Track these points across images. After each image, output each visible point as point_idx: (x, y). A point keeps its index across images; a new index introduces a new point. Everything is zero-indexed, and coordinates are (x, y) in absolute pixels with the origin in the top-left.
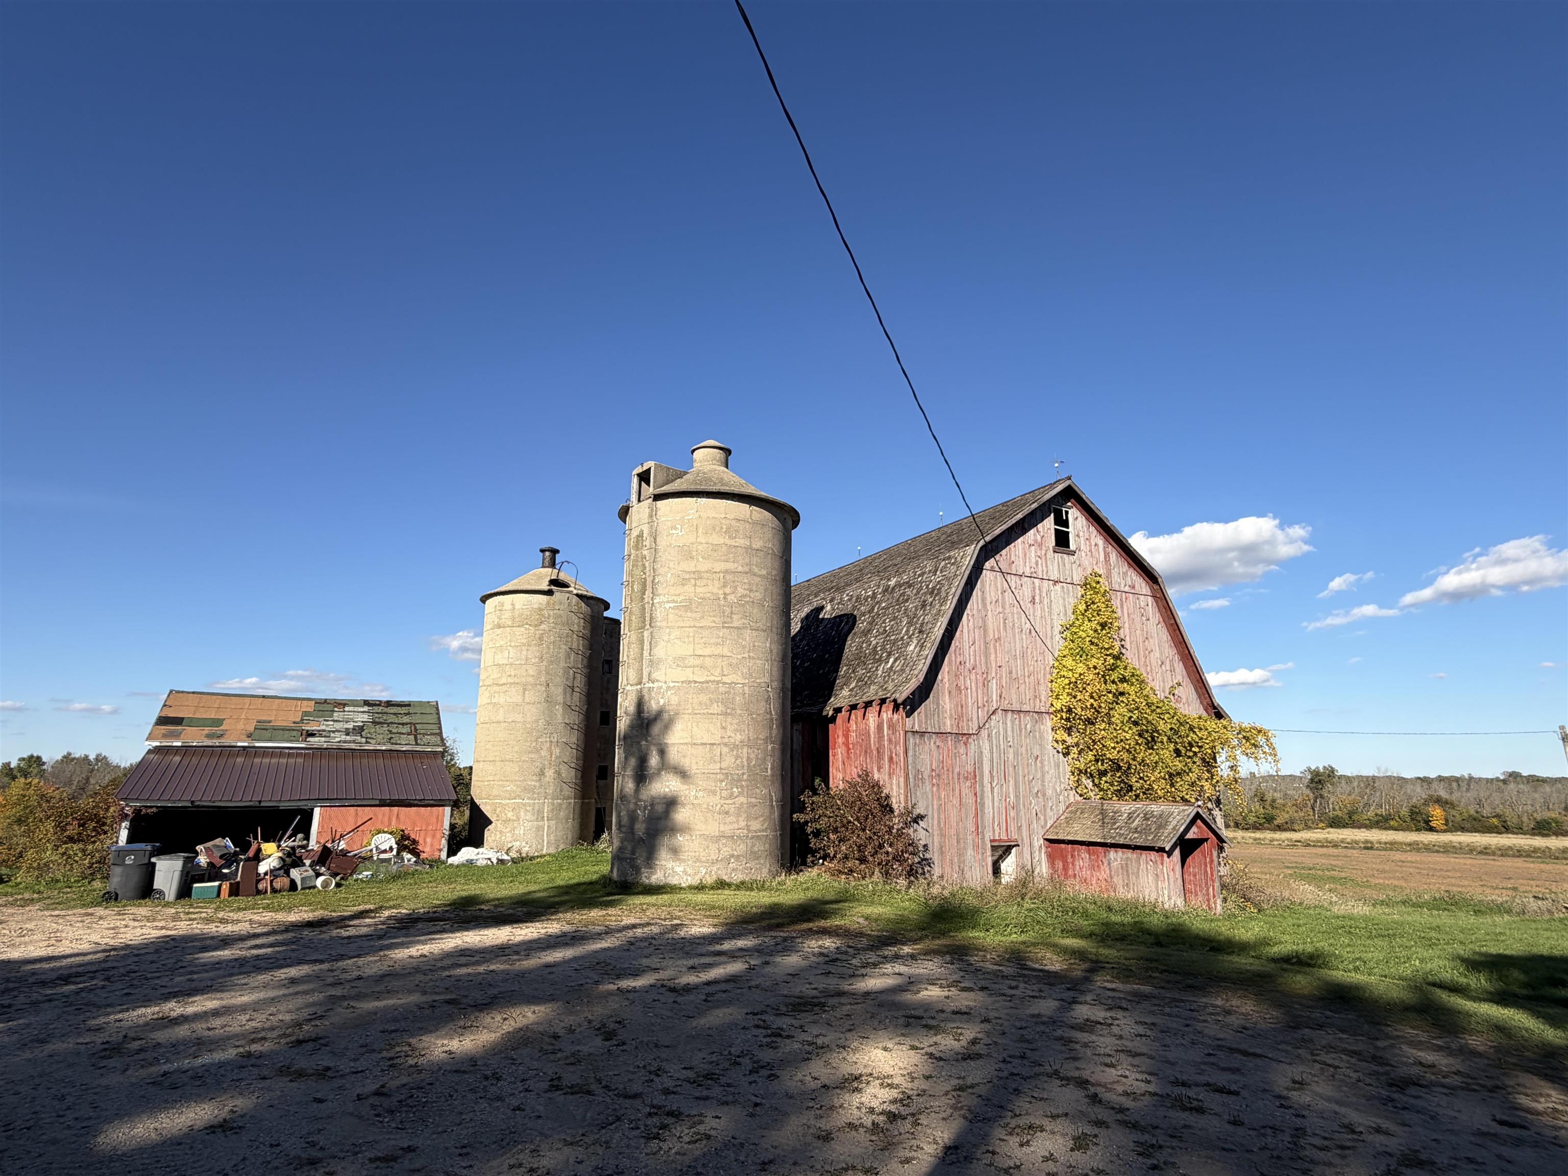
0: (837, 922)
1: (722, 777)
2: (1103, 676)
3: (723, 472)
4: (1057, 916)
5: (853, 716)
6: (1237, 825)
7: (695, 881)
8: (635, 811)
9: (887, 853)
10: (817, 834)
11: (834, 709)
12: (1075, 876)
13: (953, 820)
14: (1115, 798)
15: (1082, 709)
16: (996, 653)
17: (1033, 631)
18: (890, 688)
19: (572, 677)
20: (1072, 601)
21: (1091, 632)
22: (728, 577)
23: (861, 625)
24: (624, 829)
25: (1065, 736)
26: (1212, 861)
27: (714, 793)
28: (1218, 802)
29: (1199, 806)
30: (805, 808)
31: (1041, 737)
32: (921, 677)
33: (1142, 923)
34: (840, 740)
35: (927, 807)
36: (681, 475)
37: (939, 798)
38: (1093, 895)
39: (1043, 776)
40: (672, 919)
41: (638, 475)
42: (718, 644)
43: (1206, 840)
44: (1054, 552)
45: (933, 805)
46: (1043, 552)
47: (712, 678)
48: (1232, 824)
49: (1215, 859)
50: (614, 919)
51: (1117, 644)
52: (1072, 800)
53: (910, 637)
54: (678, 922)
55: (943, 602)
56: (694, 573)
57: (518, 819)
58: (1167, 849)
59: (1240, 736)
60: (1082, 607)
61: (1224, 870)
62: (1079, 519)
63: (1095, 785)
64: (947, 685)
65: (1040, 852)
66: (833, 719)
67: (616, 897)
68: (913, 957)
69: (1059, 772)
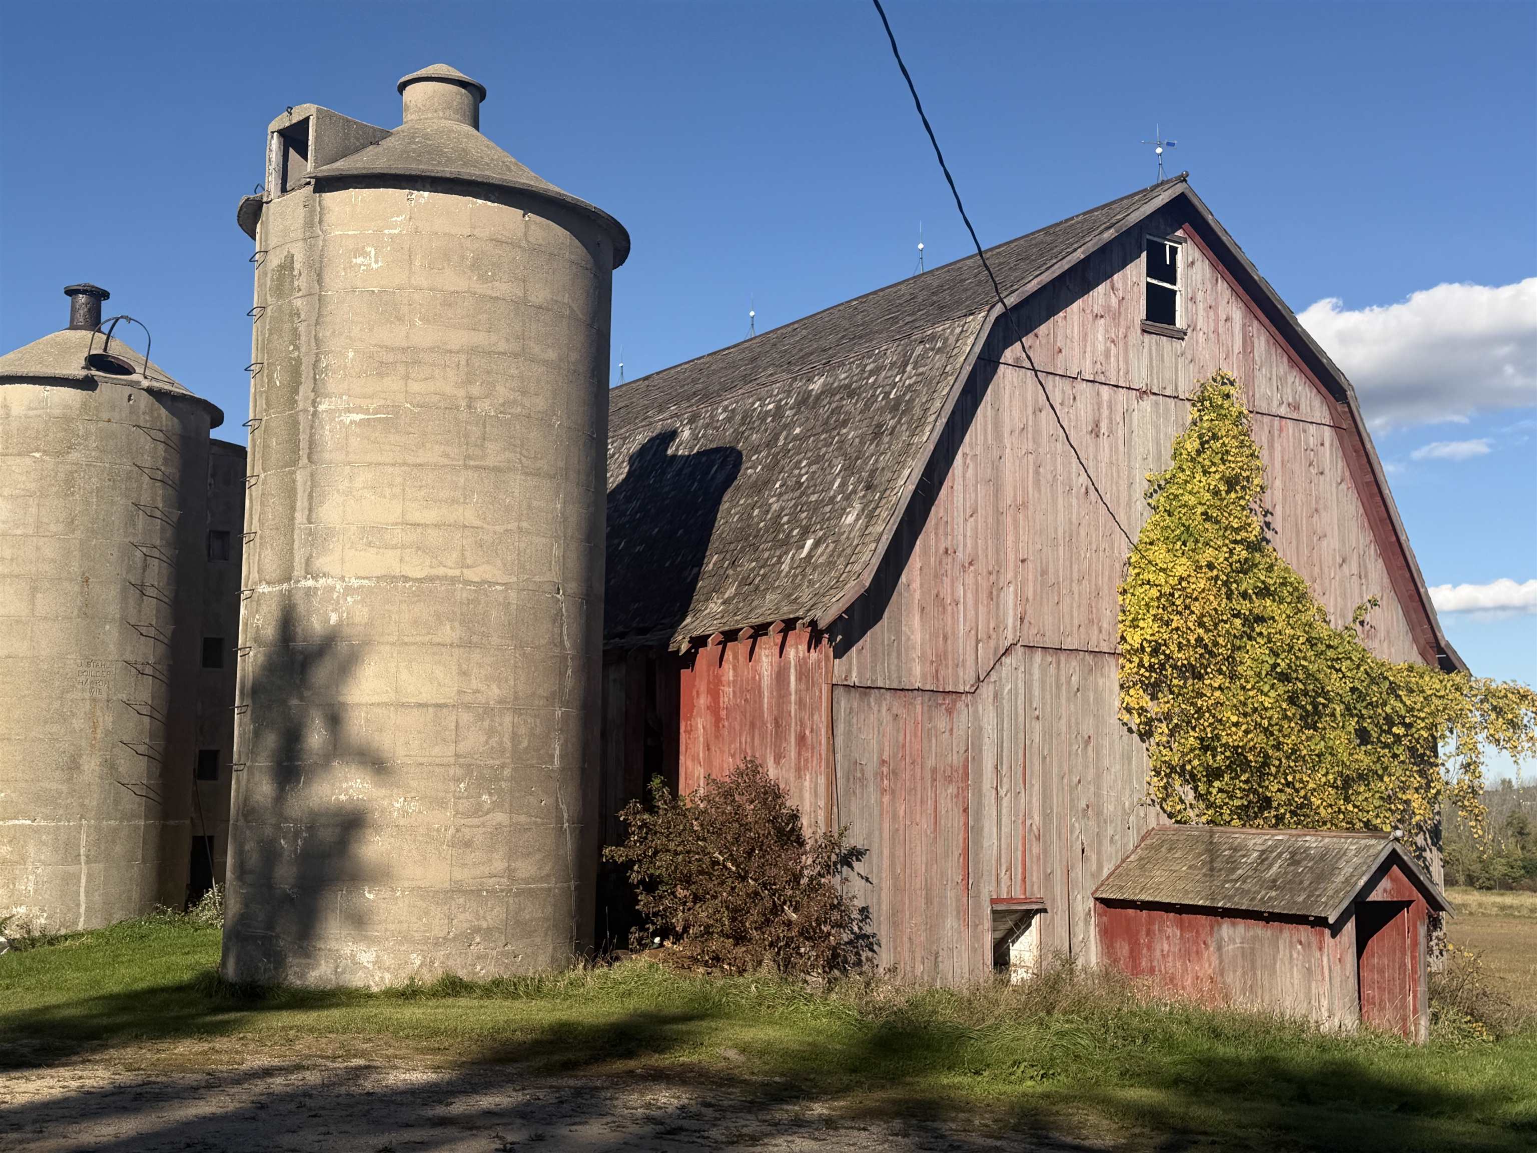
0: (684, 1057)
1: (459, 772)
2: (1226, 583)
3: (467, 136)
4: (1113, 1047)
5: (729, 655)
6: (1471, 881)
7: (401, 982)
8: (273, 841)
9: (789, 924)
10: (651, 885)
11: (692, 640)
12: (1152, 971)
13: (920, 860)
14: (1236, 822)
15: (1180, 647)
16: (1017, 534)
17: (1091, 489)
18: (804, 599)
19: (140, 564)
20: (1173, 432)
21: (1208, 496)
22: (477, 361)
23: (751, 471)
24: (249, 878)
25: (1146, 701)
26: (1415, 944)
27: (442, 804)
28: (1435, 834)
29: (1397, 839)
30: (628, 835)
31: (1099, 700)
32: (867, 579)
33: (1274, 1060)
34: (703, 701)
35: (869, 835)
36: (375, 138)
37: (895, 817)
38: (1185, 1010)
39: (1098, 776)
40: (349, 1055)
41: (281, 133)
42: (454, 501)
43: (1408, 904)
44: (1144, 331)
45: (881, 830)
46: (1122, 331)
47: (441, 571)
48: (1461, 878)
49: (1422, 940)
50: (225, 1058)
51: (1256, 522)
52: (1153, 824)
53: (847, 498)
54: (361, 1062)
55: (916, 428)
56: (404, 350)
57: (23, 859)
58: (1331, 921)
59: (1486, 706)
60: (1192, 445)
61: (1437, 964)
62: (1198, 264)
63: (1199, 796)
64: (917, 596)
65: (1087, 922)
66: (689, 660)
67: (233, 1016)
68: (829, 1123)
69: (1130, 770)
